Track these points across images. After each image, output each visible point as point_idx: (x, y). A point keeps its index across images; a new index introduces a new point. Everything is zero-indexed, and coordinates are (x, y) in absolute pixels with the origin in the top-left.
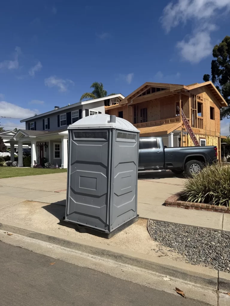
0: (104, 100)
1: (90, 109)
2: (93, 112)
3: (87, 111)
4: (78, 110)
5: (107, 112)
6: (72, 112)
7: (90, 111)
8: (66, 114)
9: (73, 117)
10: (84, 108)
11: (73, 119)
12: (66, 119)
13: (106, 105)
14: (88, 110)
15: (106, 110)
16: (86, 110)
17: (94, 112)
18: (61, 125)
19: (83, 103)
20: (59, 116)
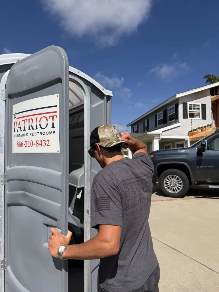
0: (210, 89)
1: (189, 102)
2: (193, 105)
3: (185, 105)
4: (174, 105)
5: (215, 103)
6: (168, 109)
7: (190, 105)
8: (162, 112)
9: (169, 114)
10: (180, 101)
11: (169, 116)
12: (163, 118)
13: (212, 94)
14: (187, 103)
15: (212, 101)
16: (183, 103)
17: (195, 105)
18: (158, 125)
19: (178, 96)
20: (156, 116)
